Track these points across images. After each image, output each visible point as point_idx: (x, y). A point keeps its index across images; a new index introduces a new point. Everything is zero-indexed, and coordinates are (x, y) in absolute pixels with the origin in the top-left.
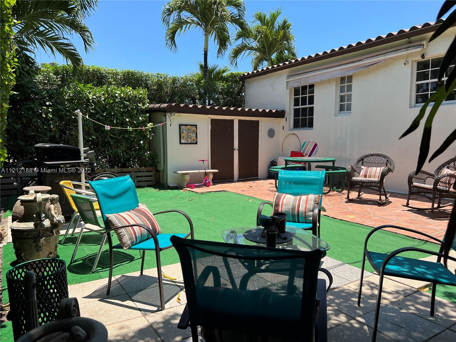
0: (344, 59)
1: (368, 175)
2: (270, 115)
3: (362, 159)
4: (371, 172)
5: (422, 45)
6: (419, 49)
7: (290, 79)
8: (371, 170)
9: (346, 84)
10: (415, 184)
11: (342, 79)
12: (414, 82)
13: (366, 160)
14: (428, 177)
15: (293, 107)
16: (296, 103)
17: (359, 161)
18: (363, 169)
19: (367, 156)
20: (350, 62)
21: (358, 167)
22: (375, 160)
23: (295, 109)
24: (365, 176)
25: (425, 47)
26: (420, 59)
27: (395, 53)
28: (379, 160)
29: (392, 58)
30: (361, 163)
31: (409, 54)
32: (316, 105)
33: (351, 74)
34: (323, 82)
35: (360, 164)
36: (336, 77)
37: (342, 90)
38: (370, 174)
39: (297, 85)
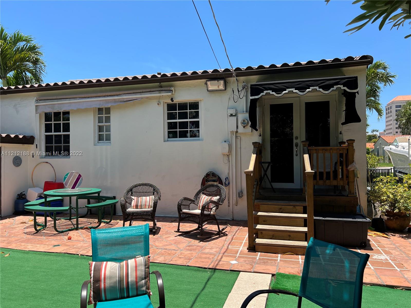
0: (101, 91)
1: (139, 205)
2: (16, 140)
3: (131, 190)
4: (141, 202)
5: (171, 90)
6: (170, 94)
7: (39, 103)
8: (141, 200)
9: (104, 116)
10: (184, 211)
11: (100, 110)
12: (166, 120)
13: (135, 190)
14: (191, 203)
15: (44, 134)
16: (48, 128)
17: (128, 192)
18: (133, 199)
19: (136, 186)
20: (108, 95)
21: (128, 198)
22: (143, 189)
23: (46, 136)
24: (137, 207)
25: (173, 93)
26: (170, 101)
27: (150, 94)
28: (147, 189)
29: (147, 98)
30: (130, 193)
31: (160, 96)
32: (72, 133)
33: (109, 105)
34: (79, 111)
35: (130, 195)
36: (94, 108)
37: (100, 120)
38: (141, 204)
39: (48, 110)
